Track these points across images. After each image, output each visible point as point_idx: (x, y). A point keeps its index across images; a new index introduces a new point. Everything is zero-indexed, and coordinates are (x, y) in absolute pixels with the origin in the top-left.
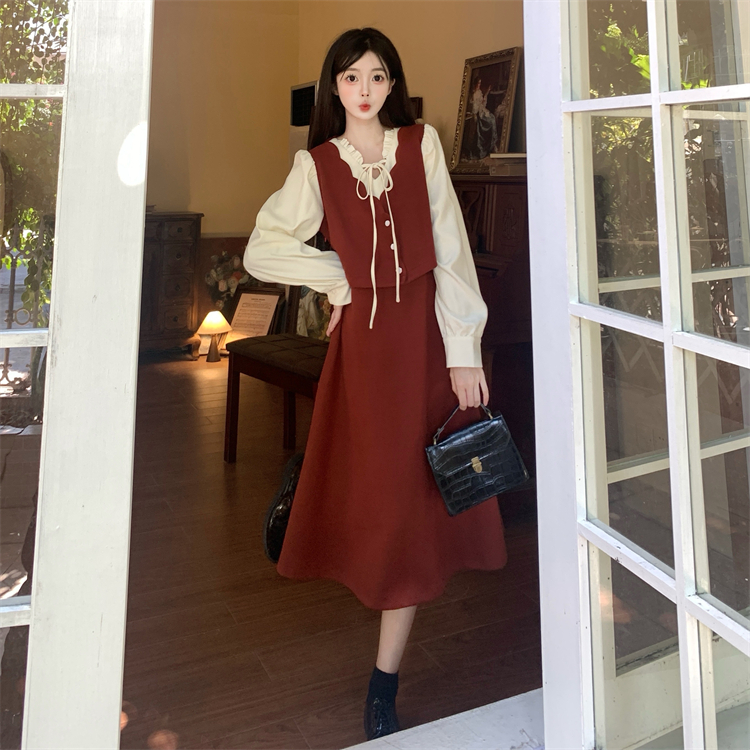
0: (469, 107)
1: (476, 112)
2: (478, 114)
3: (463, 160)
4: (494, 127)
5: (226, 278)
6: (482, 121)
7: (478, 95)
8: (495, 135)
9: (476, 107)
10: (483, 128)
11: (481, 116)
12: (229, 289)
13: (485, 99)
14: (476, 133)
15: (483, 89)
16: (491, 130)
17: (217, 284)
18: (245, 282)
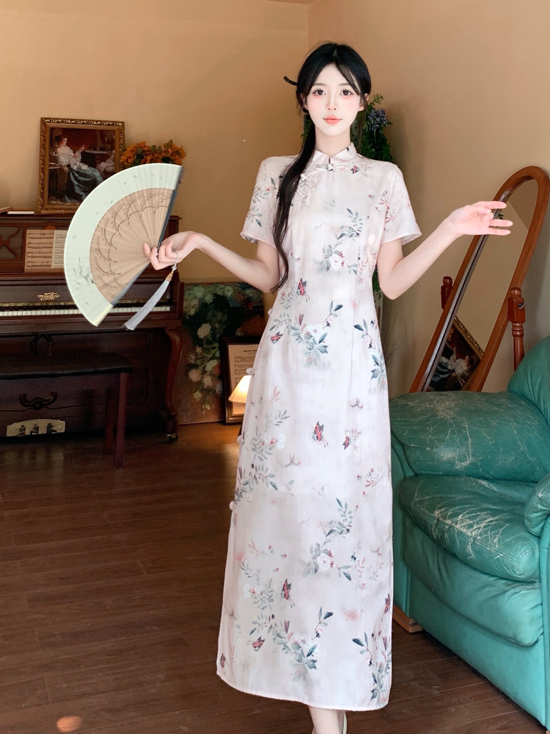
18: (210, 362)
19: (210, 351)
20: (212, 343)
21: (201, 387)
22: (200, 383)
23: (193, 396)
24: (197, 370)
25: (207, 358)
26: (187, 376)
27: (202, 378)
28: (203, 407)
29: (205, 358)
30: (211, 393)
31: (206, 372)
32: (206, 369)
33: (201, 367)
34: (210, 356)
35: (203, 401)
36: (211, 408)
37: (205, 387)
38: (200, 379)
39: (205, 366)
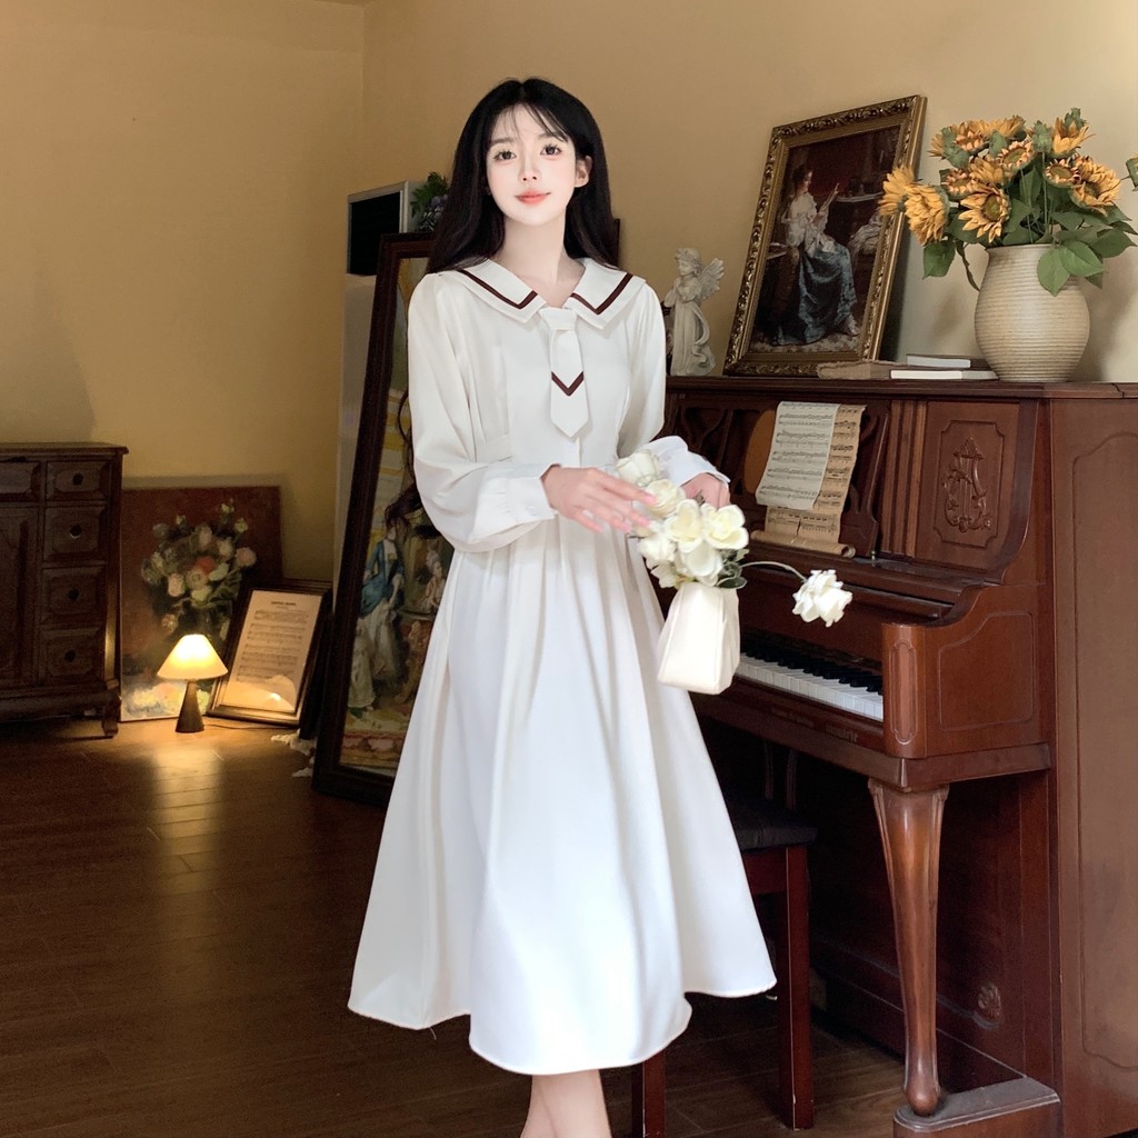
0: (780, 232)
1: (797, 242)
2: (802, 247)
3: (758, 346)
4: (847, 275)
5: (182, 571)
6: (813, 261)
7: (803, 205)
8: (848, 292)
9: (797, 232)
10: (816, 278)
11: (811, 251)
12: (188, 593)
13: (824, 212)
14: (797, 288)
15: (818, 192)
16: (838, 282)
17: (164, 583)
18: (221, 577)
19: (222, 595)
20: (218, 606)
21: (236, 538)
22: (236, 546)
23: (250, 525)
24: (242, 565)
25: (226, 584)
26: (257, 556)
27: (235, 553)
28: (233, 509)
29: (229, 583)
30: (219, 530)
31: (227, 562)
32: (227, 566)
33: (235, 569)
34: (222, 586)
35: (232, 517)
36: (220, 507)
37: (229, 538)
38: (238, 551)
39: (230, 571)
